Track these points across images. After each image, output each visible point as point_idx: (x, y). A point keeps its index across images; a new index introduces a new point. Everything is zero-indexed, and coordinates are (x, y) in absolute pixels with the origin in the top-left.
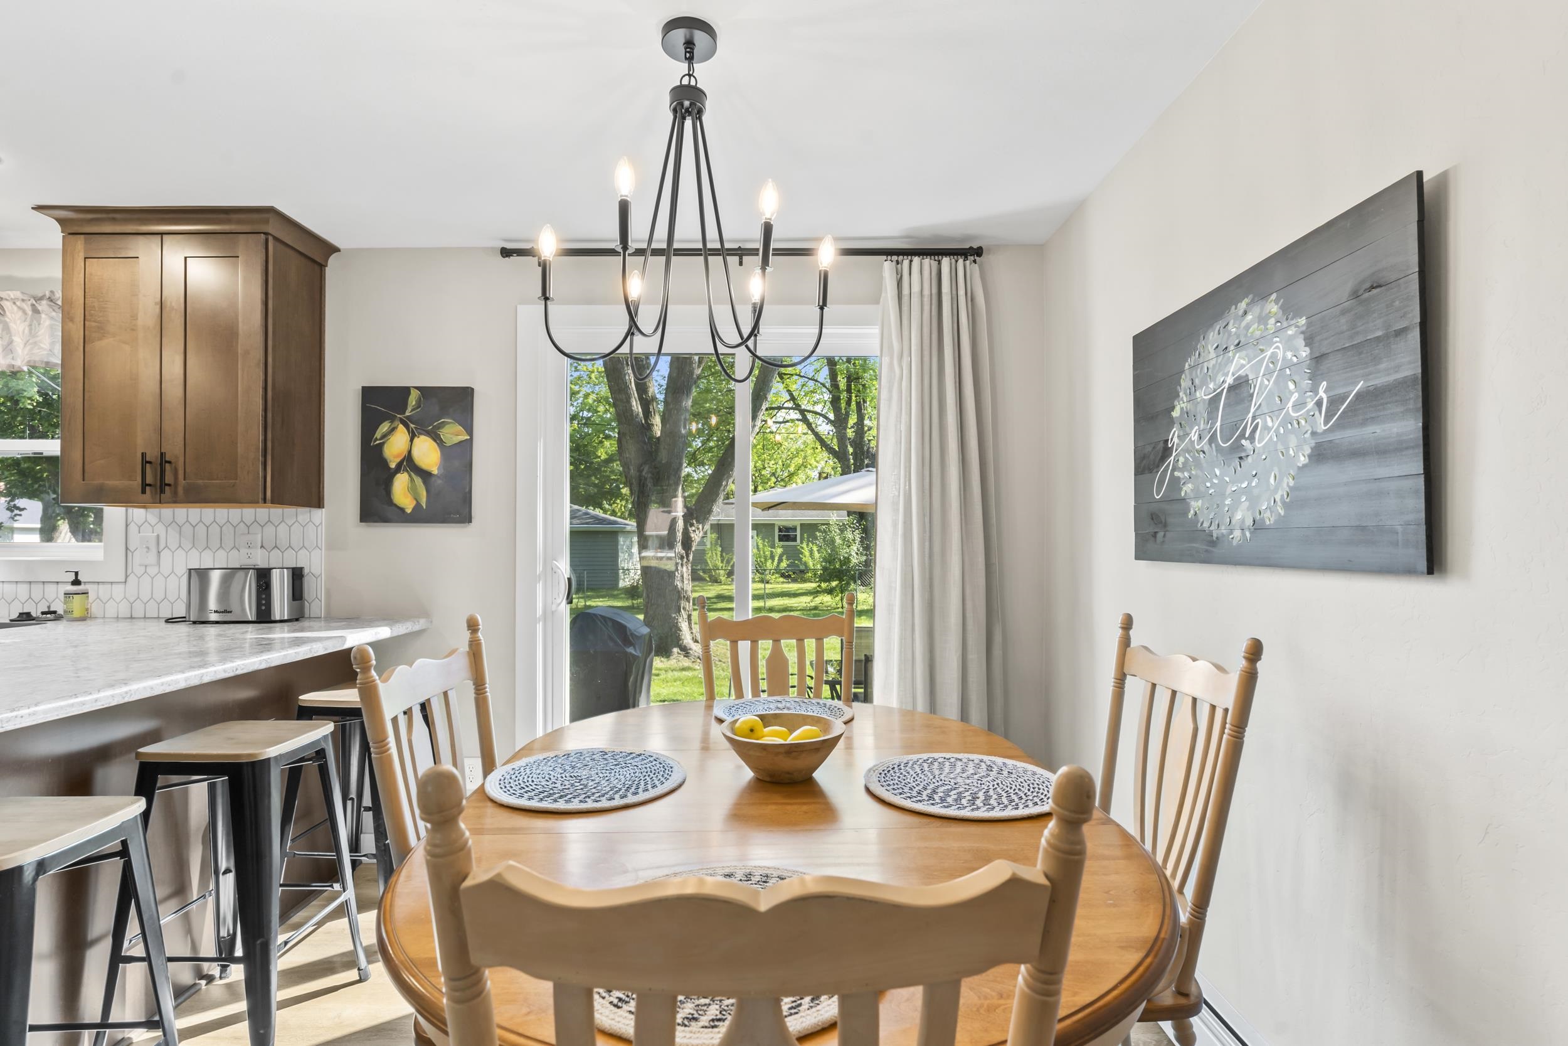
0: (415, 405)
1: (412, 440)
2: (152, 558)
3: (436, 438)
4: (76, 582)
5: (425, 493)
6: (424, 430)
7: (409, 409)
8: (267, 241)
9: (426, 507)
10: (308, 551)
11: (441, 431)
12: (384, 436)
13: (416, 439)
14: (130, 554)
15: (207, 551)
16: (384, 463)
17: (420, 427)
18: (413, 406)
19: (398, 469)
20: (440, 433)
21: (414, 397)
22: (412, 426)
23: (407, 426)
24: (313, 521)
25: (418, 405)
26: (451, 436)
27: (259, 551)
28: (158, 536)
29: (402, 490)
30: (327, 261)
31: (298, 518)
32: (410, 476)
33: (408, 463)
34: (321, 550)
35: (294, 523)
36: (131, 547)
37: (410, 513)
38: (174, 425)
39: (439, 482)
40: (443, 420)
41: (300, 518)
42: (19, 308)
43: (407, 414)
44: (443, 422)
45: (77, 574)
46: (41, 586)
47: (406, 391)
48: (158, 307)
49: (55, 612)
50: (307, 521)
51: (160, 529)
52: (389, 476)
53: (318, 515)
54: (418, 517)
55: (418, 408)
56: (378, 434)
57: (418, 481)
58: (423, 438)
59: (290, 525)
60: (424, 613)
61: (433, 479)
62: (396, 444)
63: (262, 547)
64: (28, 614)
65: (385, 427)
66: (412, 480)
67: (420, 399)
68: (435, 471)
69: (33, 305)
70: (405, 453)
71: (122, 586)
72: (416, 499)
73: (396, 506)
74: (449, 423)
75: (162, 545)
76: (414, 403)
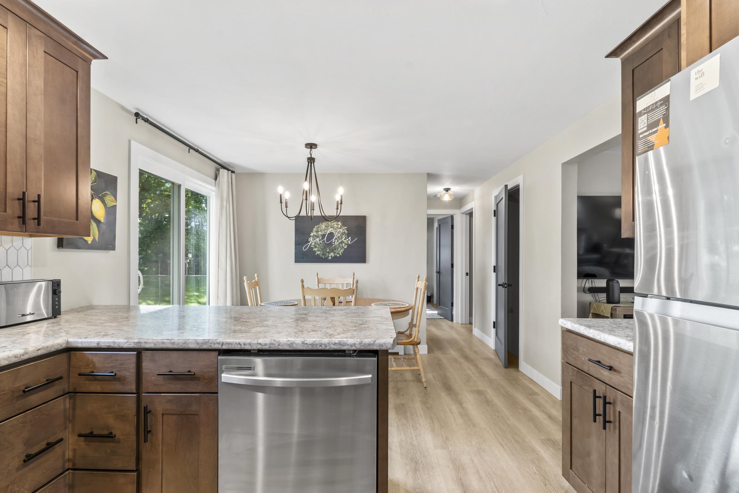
0: (94, 180)
1: (92, 200)
3: (103, 202)
5: (97, 232)
6: (97, 196)
9: (98, 240)
10: (22, 269)
11: (105, 198)
13: (94, 200)
17: (96, 193)
18: (93, 181)
20: (105, 199)
21: (93, 175)
22: (93, 192)
24: (25, 246)
26: (110, 202)
31: (14, 244)
34: (30, 267)
35: (11, 247)
37: (90, 244)
39: (104, 227)
40: (106, 192)
44: (106, 193)
50: (20, 246)
54: (94, 247)
55: (95, 182)
57: (95, 225)
58: (97, 200)
59: (7, 249)
61: (101, 225)
66: (92, 224)
67: (96, 177)
68: (102, 221)
72: (93, 236)
74: (109, 194)
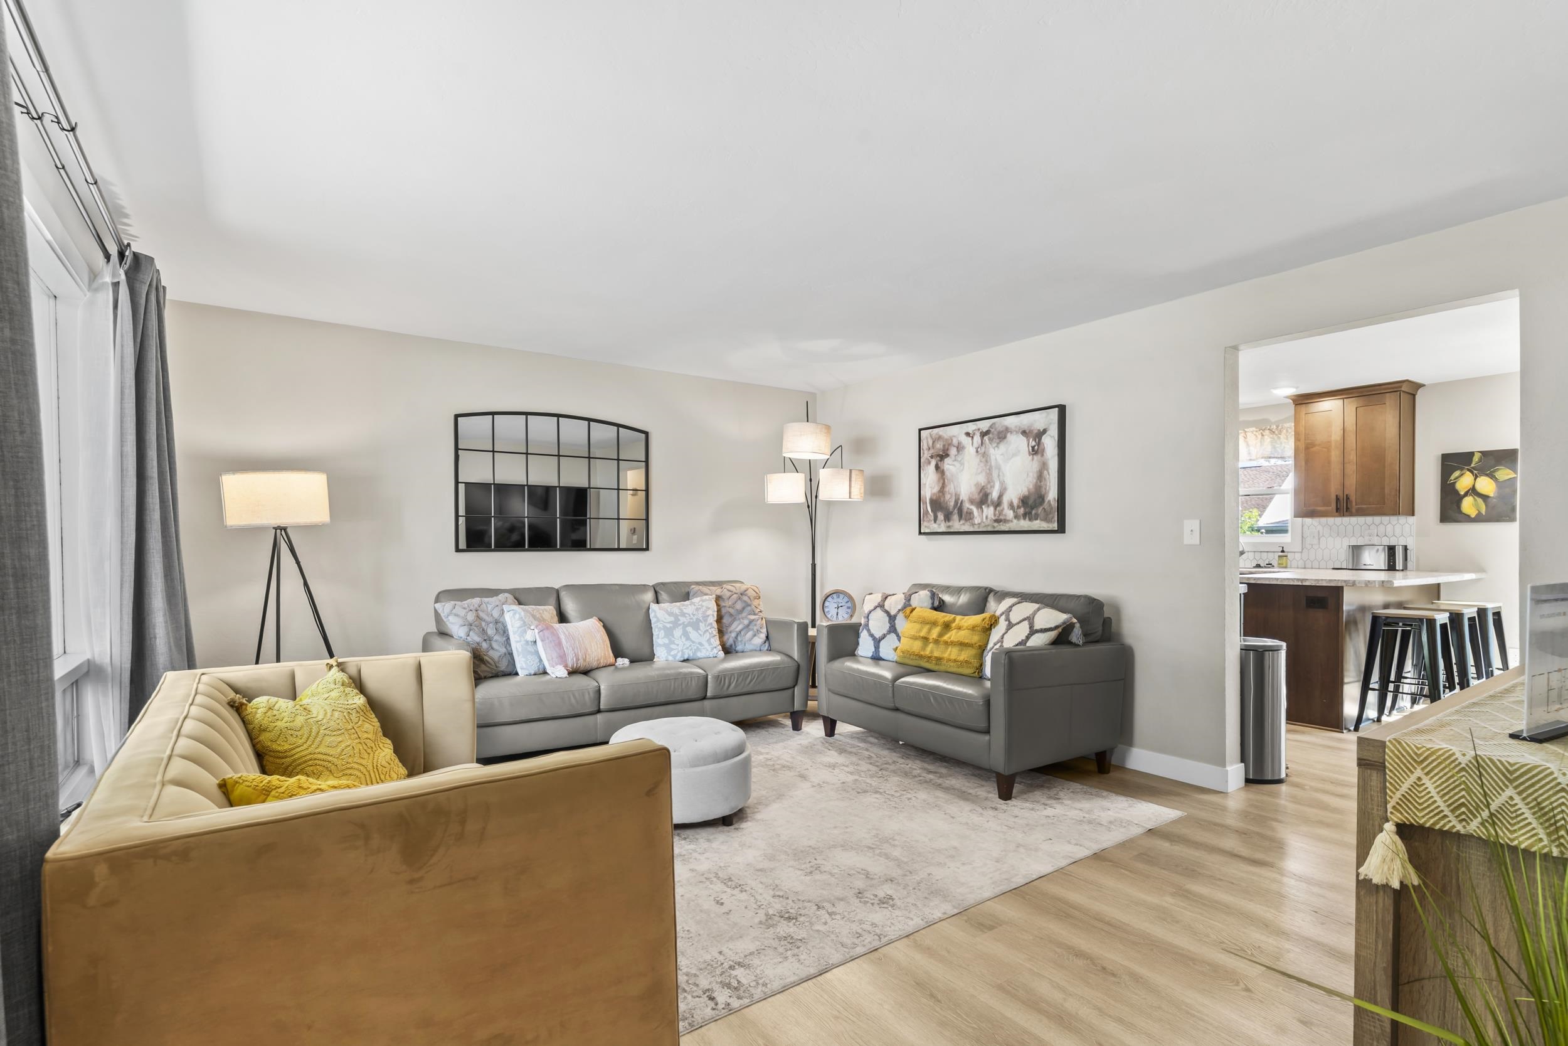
1: (1475, 479)
2: (1315, 541)
3: (1492, 477)
4: (1283, 551)
5: (1484, 507)
6: (1483, 473)
7: (1474, 463)
8: (1400, 393)
9: (1485, 514)
10: (1405, 537)
11: (1495, 473)
12: (1457, 478)
13: (1478, 478)
14: (1304, 540)
15: (1346, 538)
16: (1457, 492)
17: (1478, 472)
19: (1466, 494)
20: (1495, 475)
21: (1476, 458)
22: (1475, 472)
23: (1472, 473)
24: (1410, 522)
25: (1480, 460)
26: (1502, 475)
27: (1376, 538)
28: (1319, 532)
29: (1468, 505)
30: (1416, 392)
32: (1474, 498)
33: (1473, 491)
34: (1413, 536)
35: (1397, 524)
36: (1305, 536)
37: (1474, 517)
38: (1352, 481)
39: (1495, 500)
40: (1496, 468)
41: (1400, 521)
42: (1255, 435)
43: (1472, 465)
45: (1283, 548)
46: (1260, 553)
47: (1472, 454)
48: (1342, 432)
49: (1271, 564)
50: (1406, 523)
51: (1320, 528)
52: (1459, 499)
53: (1411, 519)
54: (1479, 519)
55: (1479, 462)
56: (1452, 477)
57: (1480, 500)
58: (1483, 478)
59: (1394, 524)
60: (1479, 569)
61: (1490, 499)
62: (1464, 481)
63: (1377, 535)
64: (1259, 565)
65: (1457, 473)
66: (1475, 500)
67: (1480, 457)
68: (1492, 495)
69: (1261, 433)
70: (1471, 486)
71: (1300, 554)
72: (1478, 510)
73: (1464, 514)
74: (1500, 469)
75: (1321, 535)
76: (1477, 460)
